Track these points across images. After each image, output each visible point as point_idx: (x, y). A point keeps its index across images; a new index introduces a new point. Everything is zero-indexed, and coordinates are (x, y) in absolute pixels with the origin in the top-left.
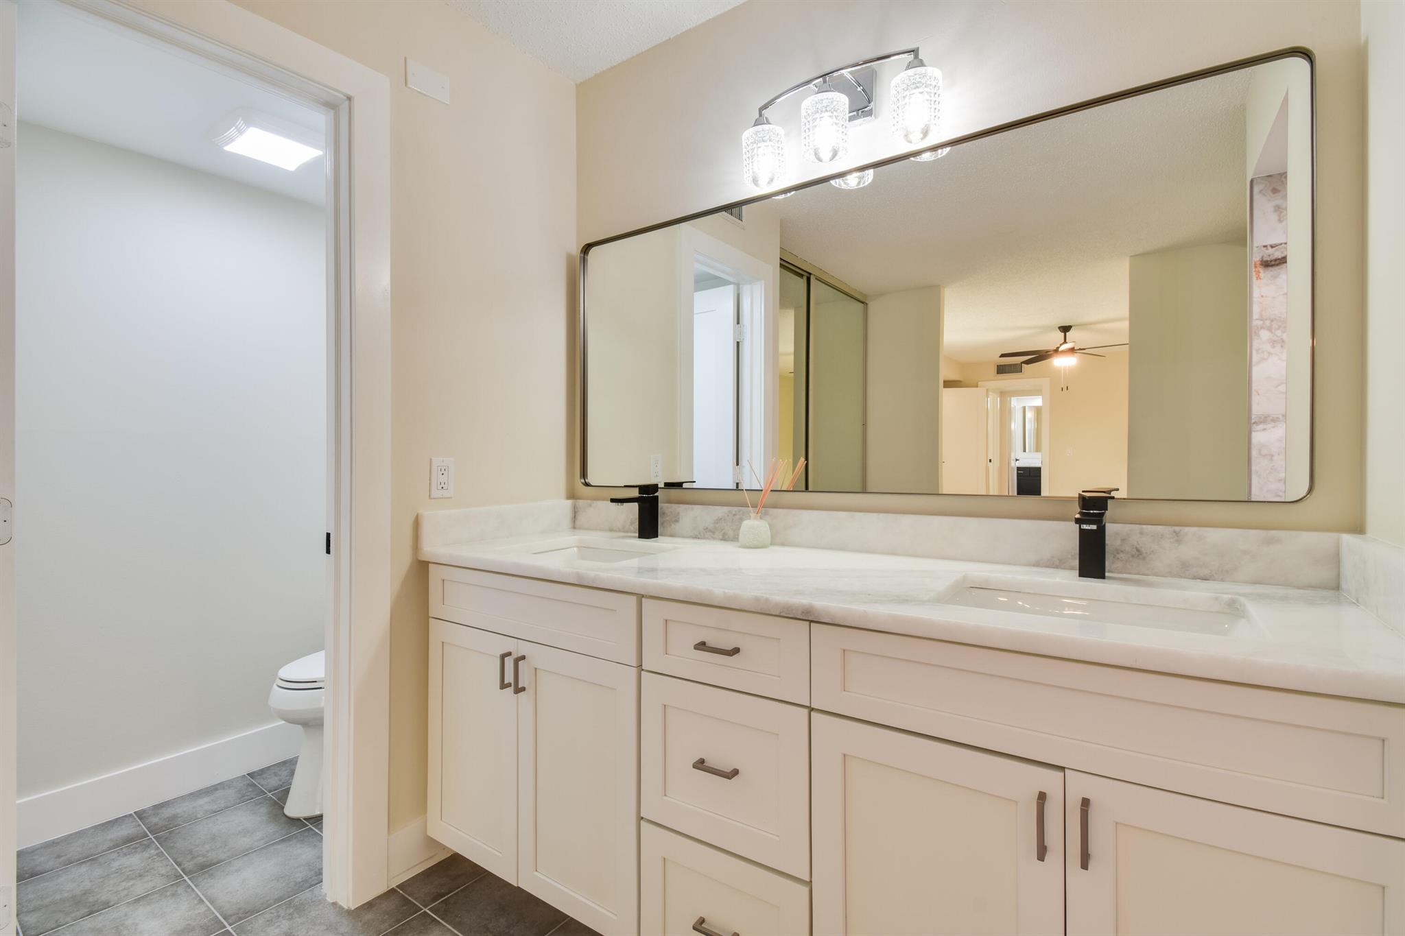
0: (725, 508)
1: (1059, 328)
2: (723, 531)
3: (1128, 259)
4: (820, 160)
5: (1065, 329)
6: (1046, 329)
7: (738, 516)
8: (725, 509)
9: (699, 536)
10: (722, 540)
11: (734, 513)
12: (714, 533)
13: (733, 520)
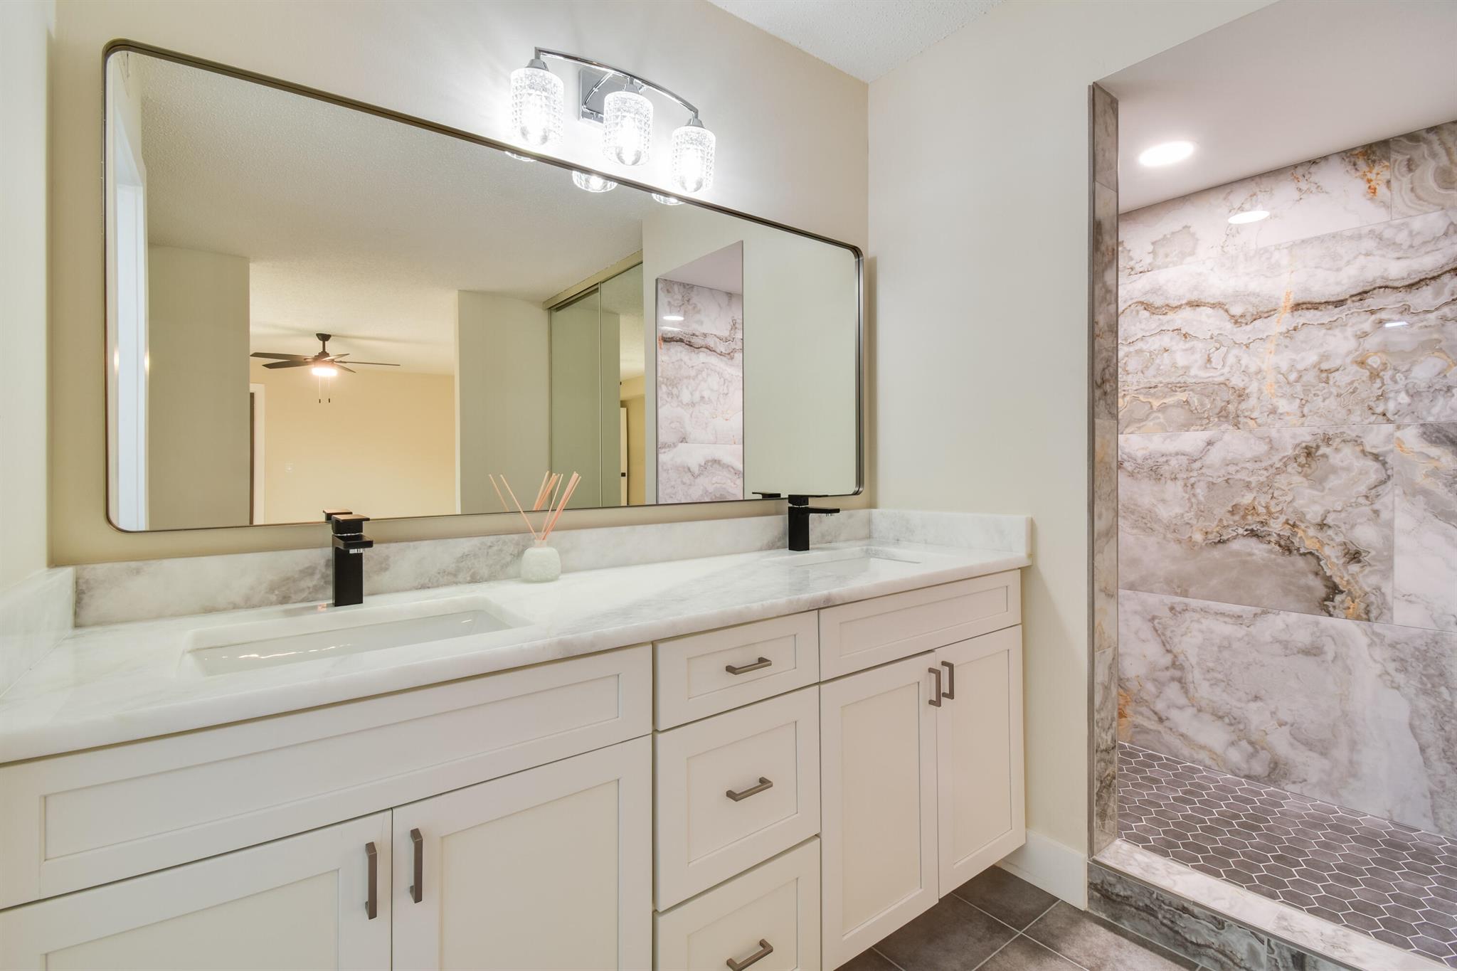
0: (476, 538)
1: (318, 335)
2: (472, 571)
3: (457, 292)
4: (623, 162)
5: (324, 338)
6: (304, 333)
7: (495, 548)
8: (476, 541)
9: (430, 585)
10: (469, 582)
11: (489, 544)
12: (455, 576)
13: (488, 553)
